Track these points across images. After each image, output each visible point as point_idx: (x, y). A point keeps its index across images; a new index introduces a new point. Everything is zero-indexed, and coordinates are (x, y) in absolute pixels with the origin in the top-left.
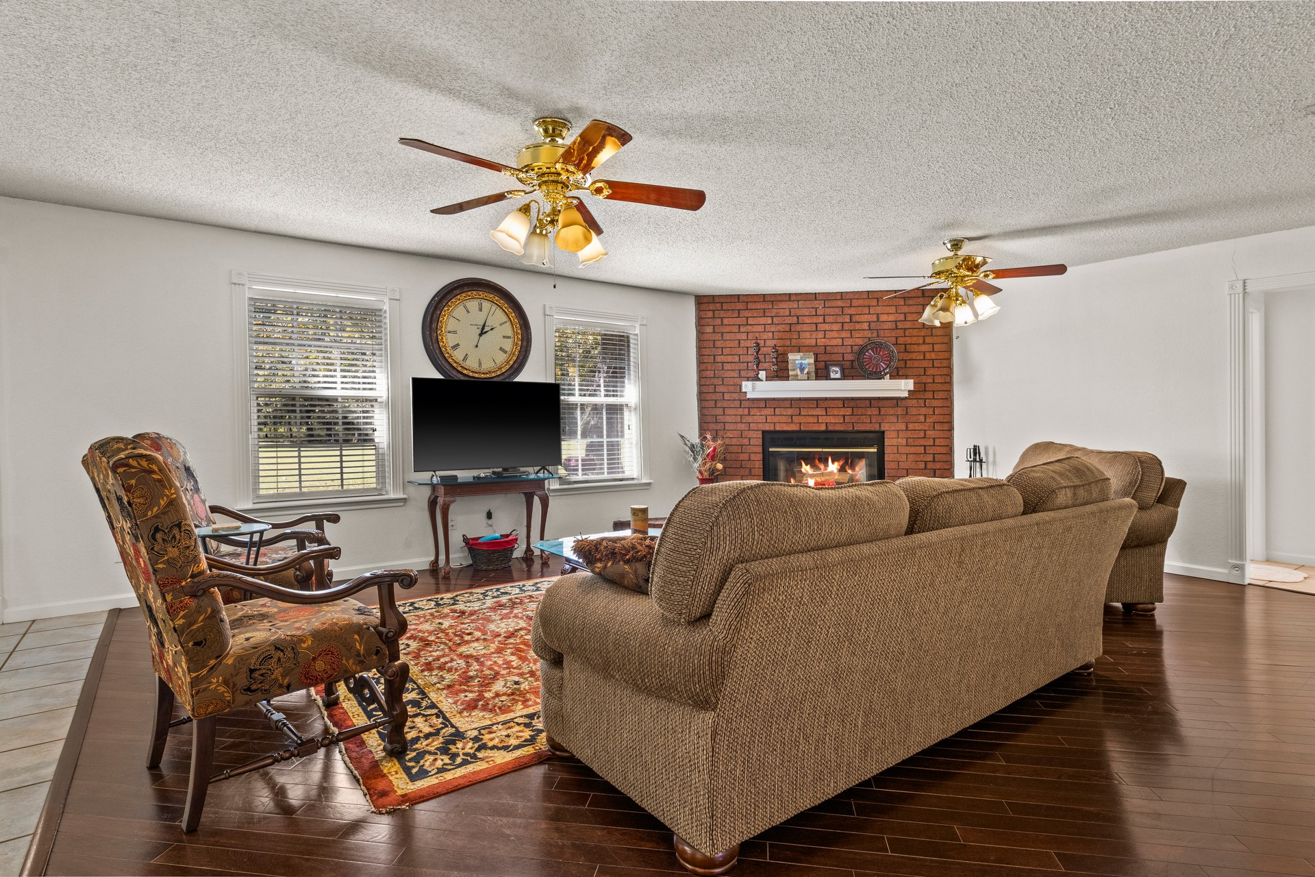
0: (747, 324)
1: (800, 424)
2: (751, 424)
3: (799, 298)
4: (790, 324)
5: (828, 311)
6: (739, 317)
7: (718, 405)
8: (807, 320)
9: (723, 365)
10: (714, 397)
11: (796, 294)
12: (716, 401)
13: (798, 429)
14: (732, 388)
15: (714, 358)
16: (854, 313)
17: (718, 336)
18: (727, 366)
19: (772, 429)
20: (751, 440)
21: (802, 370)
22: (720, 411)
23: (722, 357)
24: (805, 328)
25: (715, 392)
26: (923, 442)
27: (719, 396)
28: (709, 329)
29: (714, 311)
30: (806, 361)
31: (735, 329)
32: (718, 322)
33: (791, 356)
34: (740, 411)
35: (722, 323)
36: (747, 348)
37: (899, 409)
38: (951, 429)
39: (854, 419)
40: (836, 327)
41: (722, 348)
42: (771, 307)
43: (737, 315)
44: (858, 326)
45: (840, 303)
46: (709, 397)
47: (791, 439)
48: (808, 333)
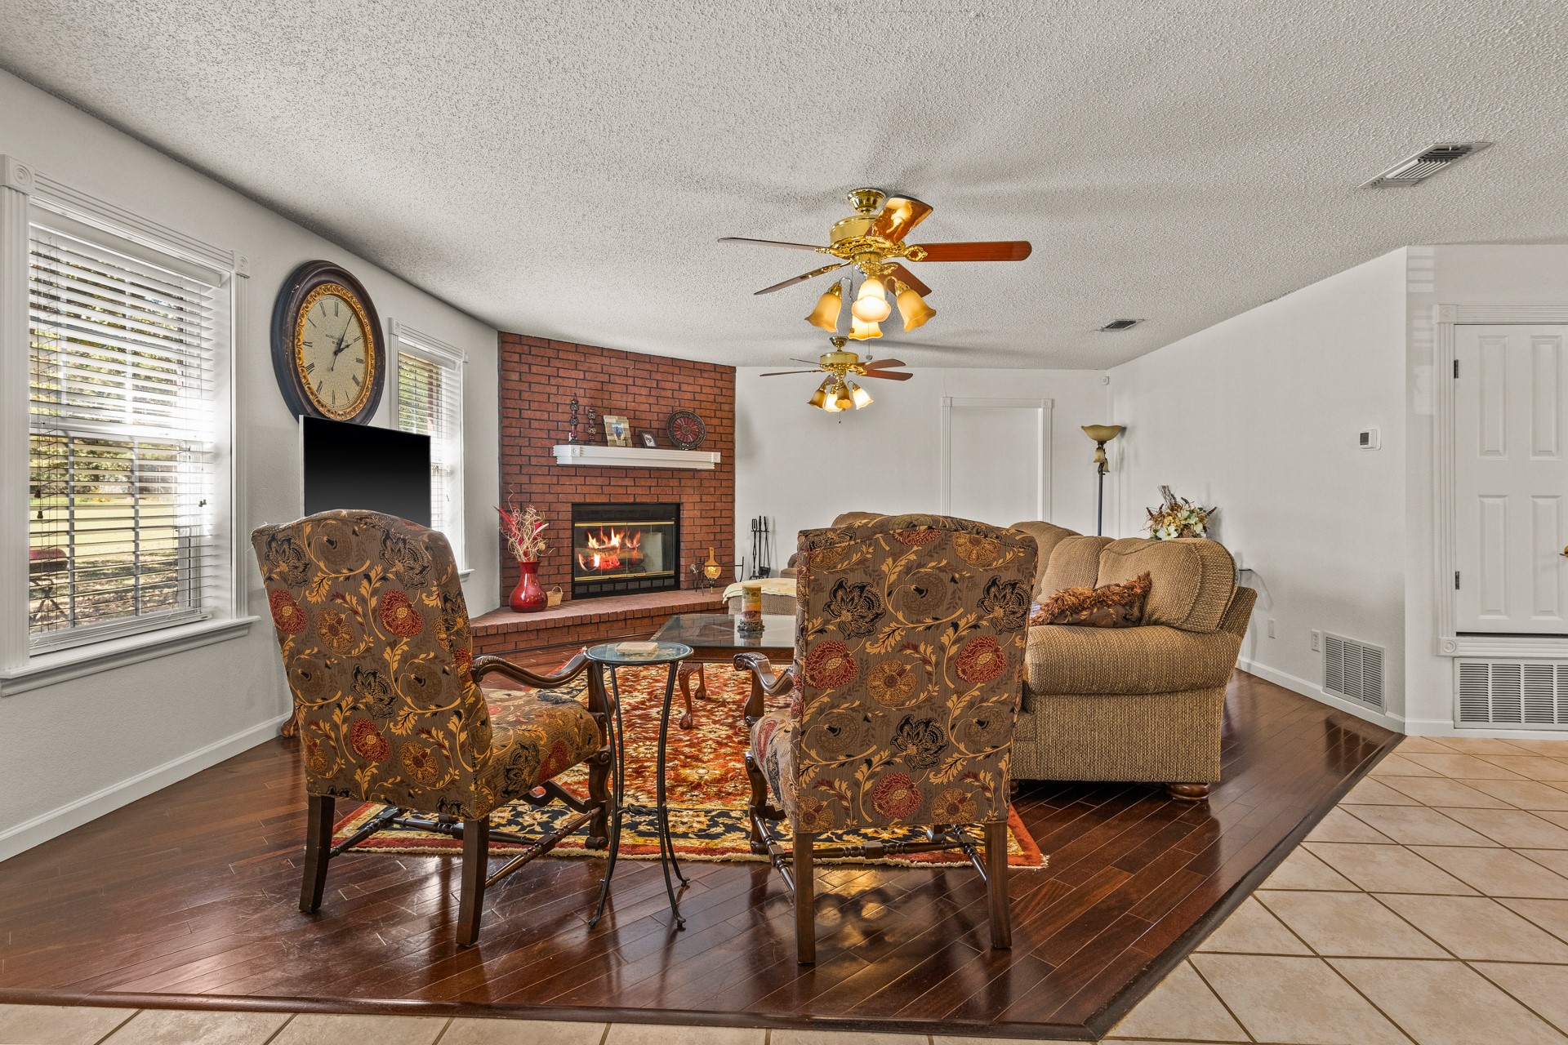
0: (558, 376)
1: (610, 495)
2: (560, 495)
3: (611, 354)
4: (602, 382)
5: (638, 373)
6: (549, 366)
7: (524, 471)
8: (618, 380)
9: (530, 422)
10: (518, 461)
11: (609, 350)
12: (521, 466)
13: (608, 501)
14: (539, 452)
15: (520, 413)
16: (660, 378)
17: (525, 387)
18: (535, 424)
19: (582, 501)
20: (560, 513)
21: (619, 435)
22: (525, 479)
23: (529, 412)
24: (617, 388)
25: (520, 455)
26: (712, 514)
27: (524, 460)
28: (515, 376)
29: (520, 354)
30: (622, 426)
31: (544, 380)
32: (525, 368)
33: (607, 419)
34: (548, 480)
35: (530, 370)
36: (558, 404)
37: (696, 481)
38: (733, 502)
39: (659, 490)
40: (645, 391)
41: (530, 401)
42: (583, 359)
43: (546, 364)
44: (663, 393)
45: (648, 367)
46: (513, 460)
47: (597, 512)
48: (619, 395)
